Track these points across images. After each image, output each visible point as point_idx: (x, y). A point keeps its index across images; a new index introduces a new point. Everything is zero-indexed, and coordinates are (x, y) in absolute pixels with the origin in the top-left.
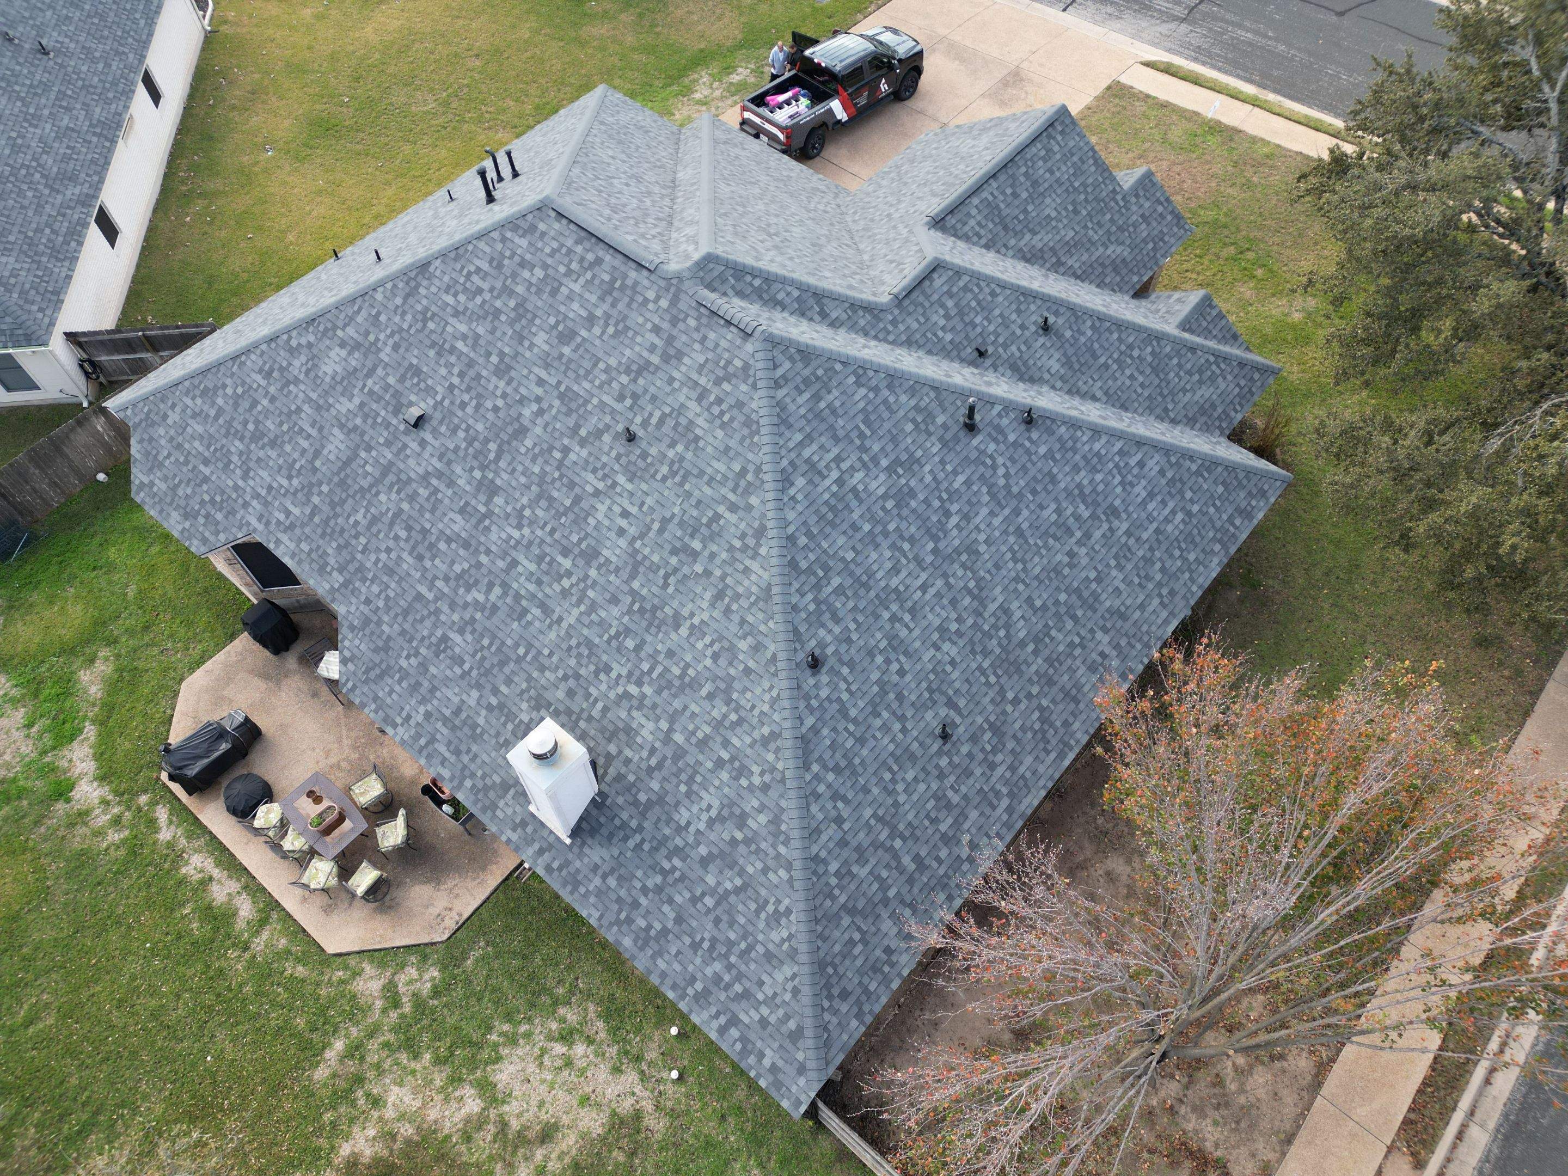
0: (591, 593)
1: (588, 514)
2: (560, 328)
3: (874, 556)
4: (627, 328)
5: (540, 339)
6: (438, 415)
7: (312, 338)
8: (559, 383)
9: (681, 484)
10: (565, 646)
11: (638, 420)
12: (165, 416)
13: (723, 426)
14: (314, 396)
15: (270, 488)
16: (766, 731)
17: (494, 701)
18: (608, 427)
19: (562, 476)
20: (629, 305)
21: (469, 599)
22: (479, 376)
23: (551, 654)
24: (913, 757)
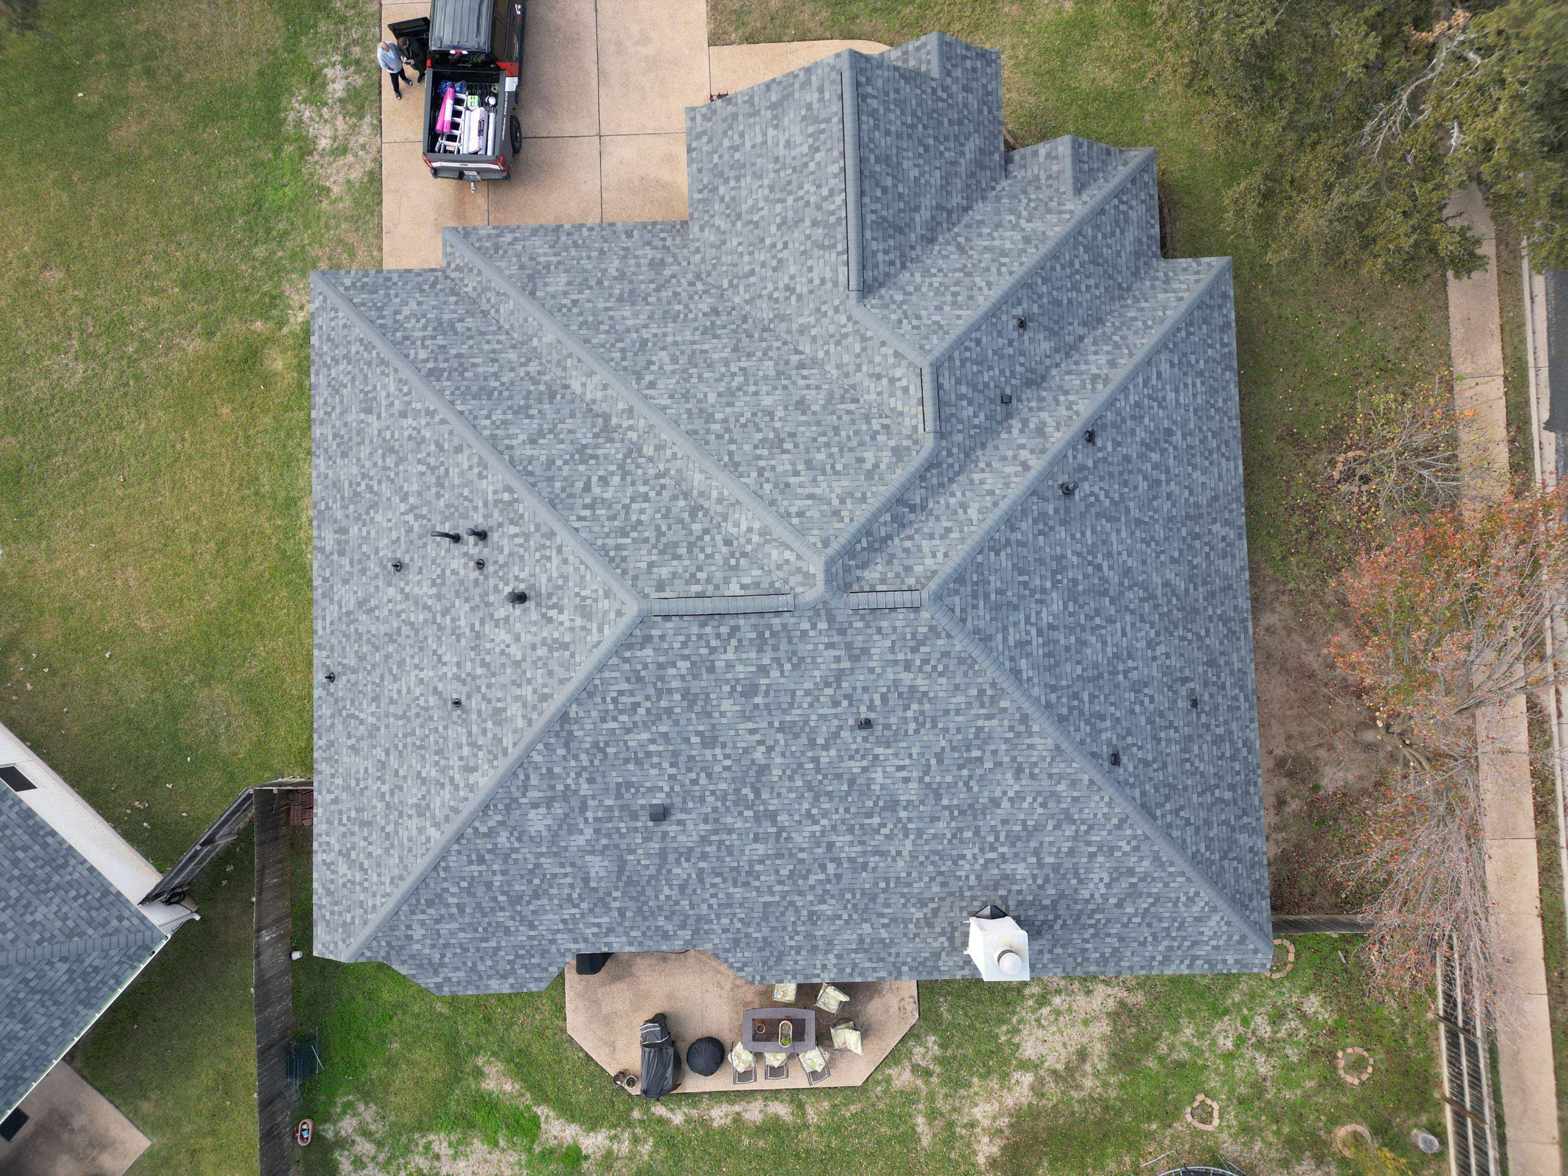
0: (910, 826)
1: (869, 786)
2: (739, 688)
3: (1089, 651)
4: (802, 659)
5: (726, 705)
6: (677, 801)
7: (499, 818)
8: (771, 724)
9: (934, 726)
10: (916, 864)
11: (863, 709)
12: (409, 938)
13: (941, 674)
14: (544, 849)
15: (564, 922)
16: (1115, 821)
17: (886, 921)
18: (840, 728)
19: (825, 776)
20: (790, 642)
21: (811, 882)
22: (691, 758)
23: (909, 874)
24: (1189, 738)
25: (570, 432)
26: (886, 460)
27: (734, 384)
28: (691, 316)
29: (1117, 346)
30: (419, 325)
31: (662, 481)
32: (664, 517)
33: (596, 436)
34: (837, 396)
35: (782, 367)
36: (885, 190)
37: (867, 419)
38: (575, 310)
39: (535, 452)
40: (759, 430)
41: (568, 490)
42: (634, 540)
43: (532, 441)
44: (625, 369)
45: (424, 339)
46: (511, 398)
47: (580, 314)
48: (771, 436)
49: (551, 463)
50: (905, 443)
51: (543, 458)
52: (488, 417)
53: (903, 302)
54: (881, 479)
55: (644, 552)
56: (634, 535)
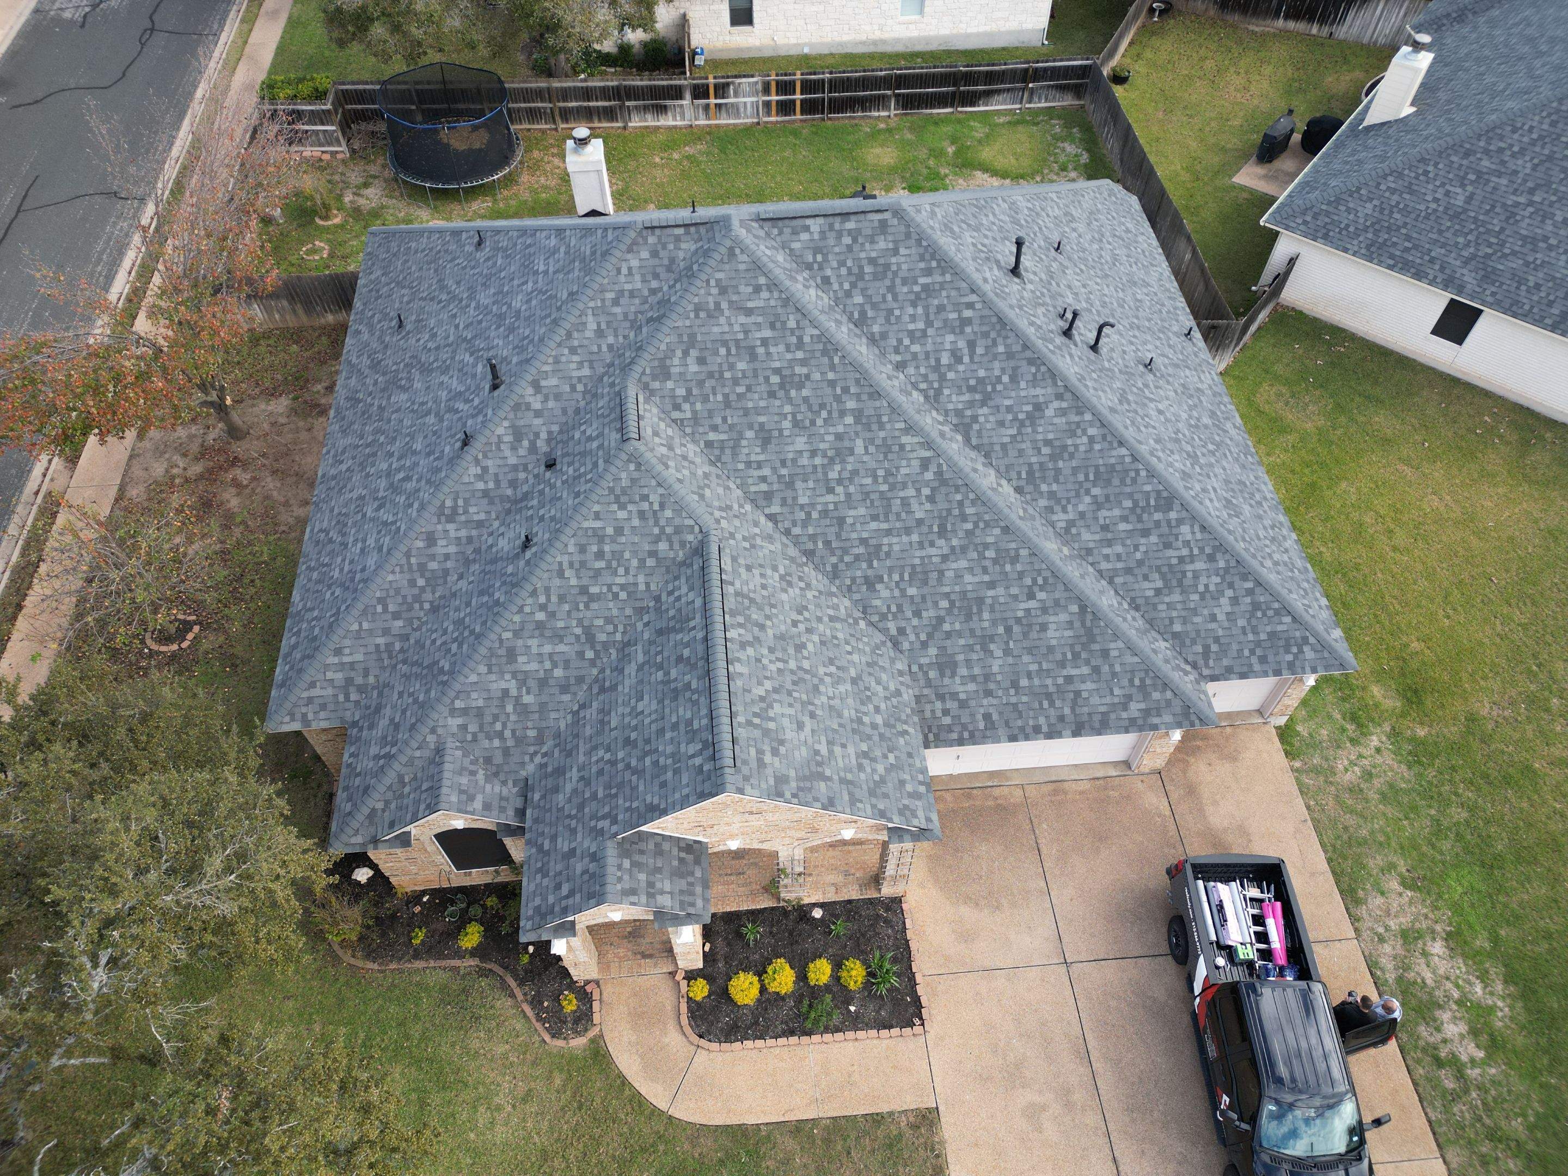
3: (492, 292)
25: (1001, 424)
26: (676, 361)
27: (838, 468)
28: (896, 577)
29: (422, 568)
30: (1203, 580)
31: (899, 358)
32: (890, 312)
33: (975, 418)
34: (728, 451)
35: (789, 494)
36: (680, 659)
37: (695, 419)
38: (1028, 581)
39: (1033, 392)
40: (806, 400)
41: (990, 342)
42: (916, 283)
43: (1038, 407)
44: (957, 489)
45: (1192, 557)
46: (1075, 470)
47: (1021, 575)
48: (793, 393)
49: (1014, 379)
50: (656, 385)
51: (1023, 384)
52: (1092, 440)
53: (657, 540)
54: (680, 335)
55: (904, 267)
56: (917, 288)
